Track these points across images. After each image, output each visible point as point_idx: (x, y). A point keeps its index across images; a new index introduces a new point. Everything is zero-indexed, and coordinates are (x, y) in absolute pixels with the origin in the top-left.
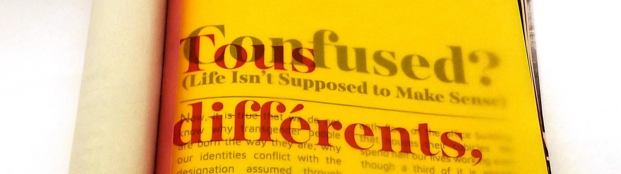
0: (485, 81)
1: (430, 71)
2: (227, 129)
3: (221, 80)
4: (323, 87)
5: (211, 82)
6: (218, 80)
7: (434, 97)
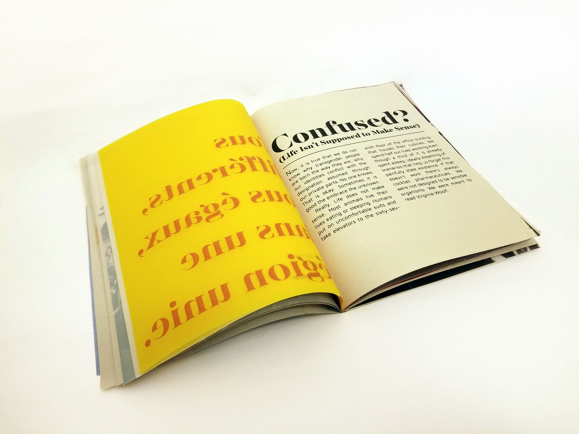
0: (406, 120)
1: (381, 122)
2: (310, 168)
3: (296, 153)
4: (341, 140)
5: (292, 155)
6: (295, 153)
7: (389, 130)
